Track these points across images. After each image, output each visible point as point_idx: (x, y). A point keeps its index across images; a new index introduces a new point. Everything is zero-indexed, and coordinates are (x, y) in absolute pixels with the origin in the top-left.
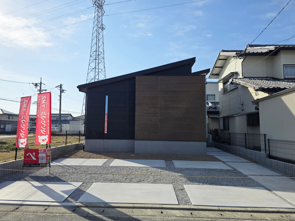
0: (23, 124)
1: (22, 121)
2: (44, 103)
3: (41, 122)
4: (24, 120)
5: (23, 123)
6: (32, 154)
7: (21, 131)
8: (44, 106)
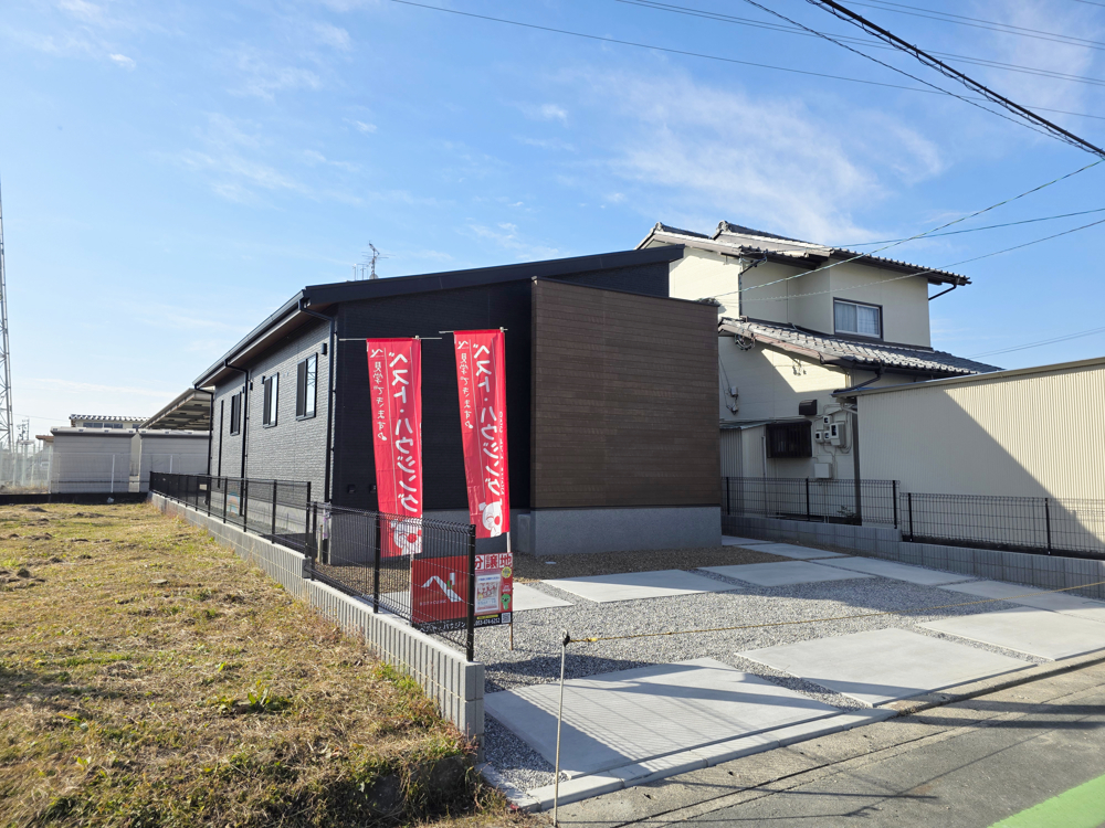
0: (406, 456)
1: (398, 446)
2: (483, 374)
3: (485, 450)
4: (405, 440)
5: (407, 452)
6: (446, 579)
7: (398, 485)
8: (485, 386)
